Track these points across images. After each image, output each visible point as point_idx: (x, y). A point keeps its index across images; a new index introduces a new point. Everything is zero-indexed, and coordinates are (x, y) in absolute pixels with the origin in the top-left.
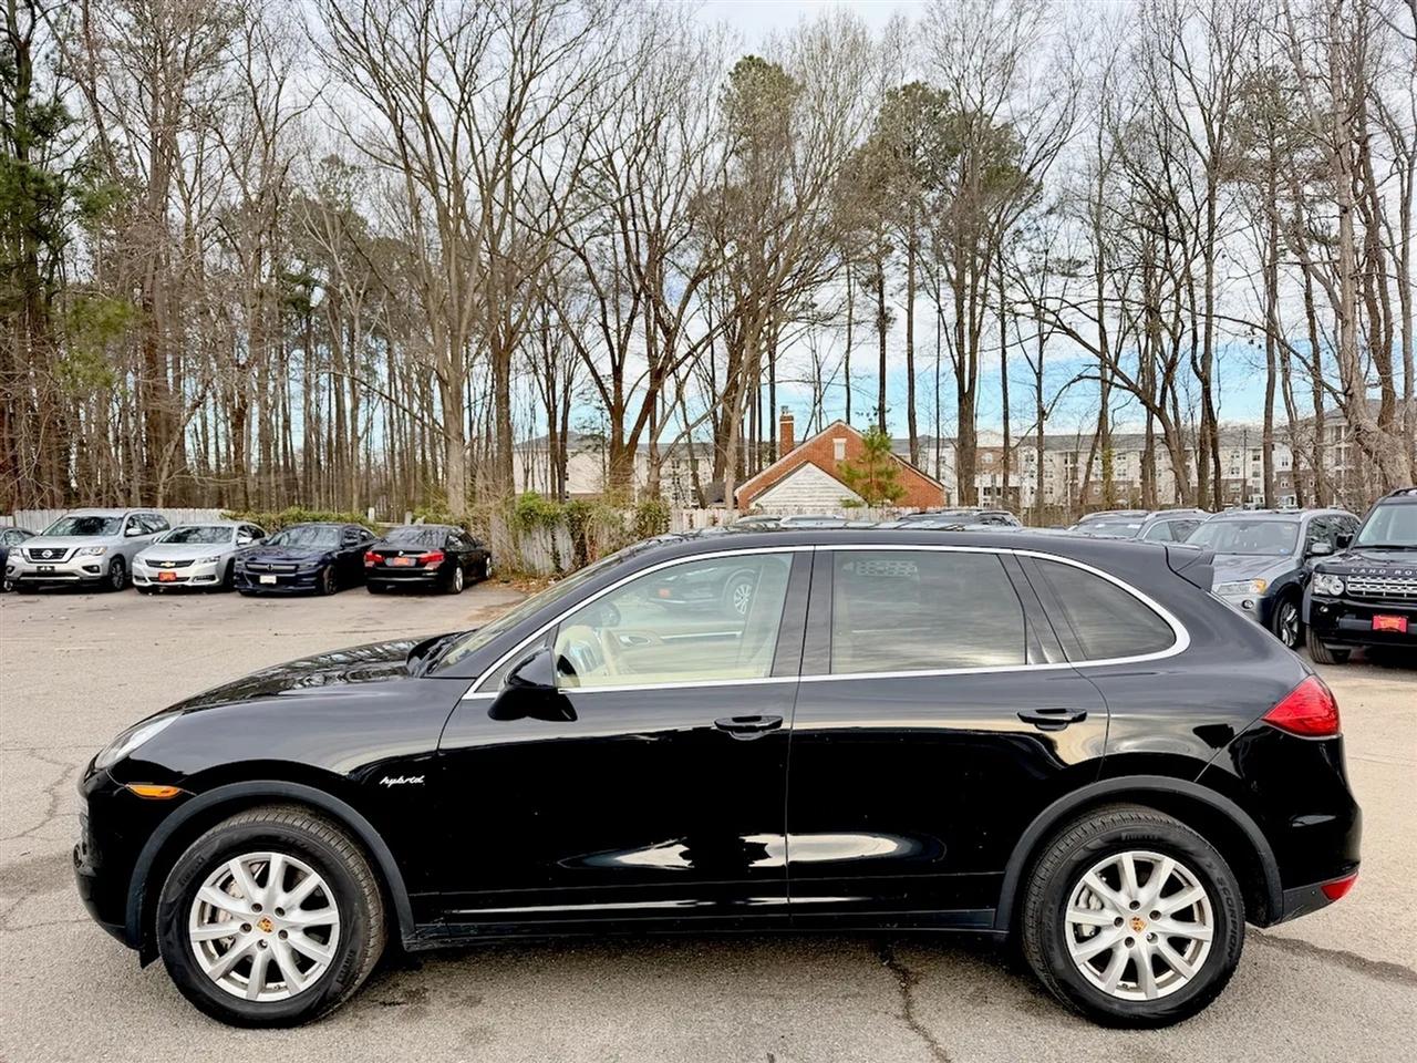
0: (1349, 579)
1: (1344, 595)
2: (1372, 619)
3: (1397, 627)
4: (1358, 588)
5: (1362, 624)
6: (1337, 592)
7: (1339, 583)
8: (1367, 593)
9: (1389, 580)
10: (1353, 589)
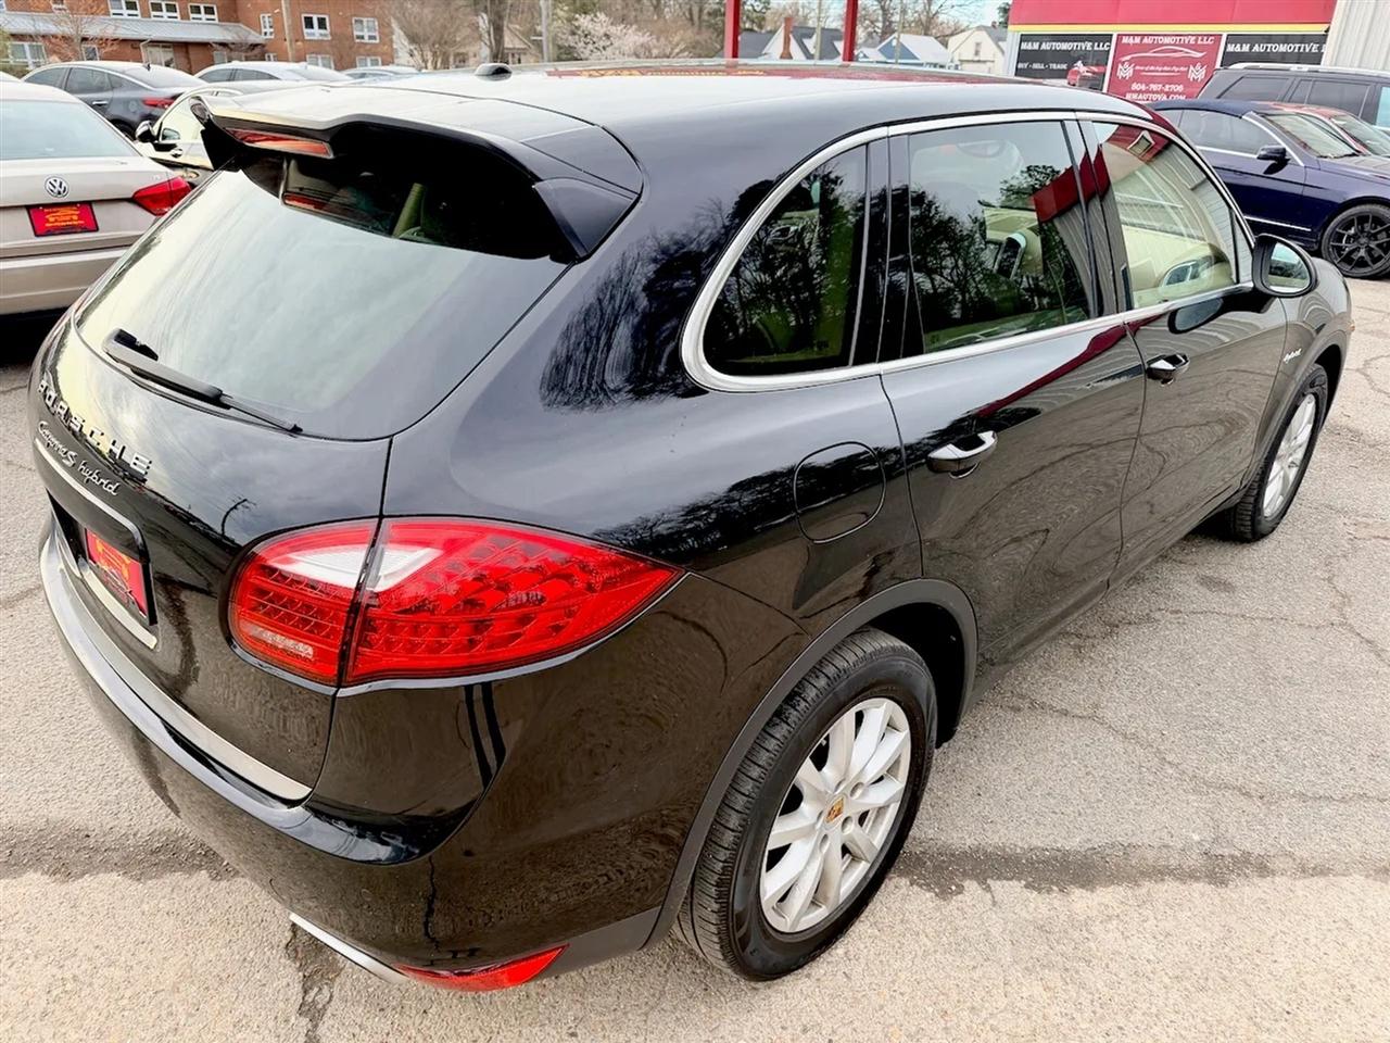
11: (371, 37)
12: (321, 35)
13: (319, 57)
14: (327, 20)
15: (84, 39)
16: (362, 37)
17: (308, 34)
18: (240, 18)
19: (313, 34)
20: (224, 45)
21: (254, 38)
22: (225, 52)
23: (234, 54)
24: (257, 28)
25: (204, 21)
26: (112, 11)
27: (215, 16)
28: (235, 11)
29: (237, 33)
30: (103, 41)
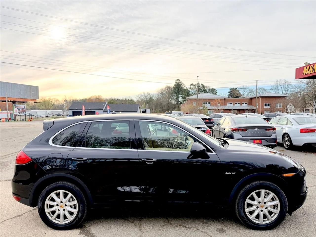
11: (280, 107)
12: (268, 107)
13: (267, 111)
14: (270, 104)
15: (218, 109)
16: (278, 107)
17: (265, 107)
18: (252, 105)
19: (266, 107)
20: (247, 110)
21: (254, 108)
22: (247, 111)
23: (249, 111)
24: (255, 106)
25: (245, 105)
26: (228, 105)
27: (247, 105)
28: (251, 103)
29: (250, 107)
30: (221, 110)
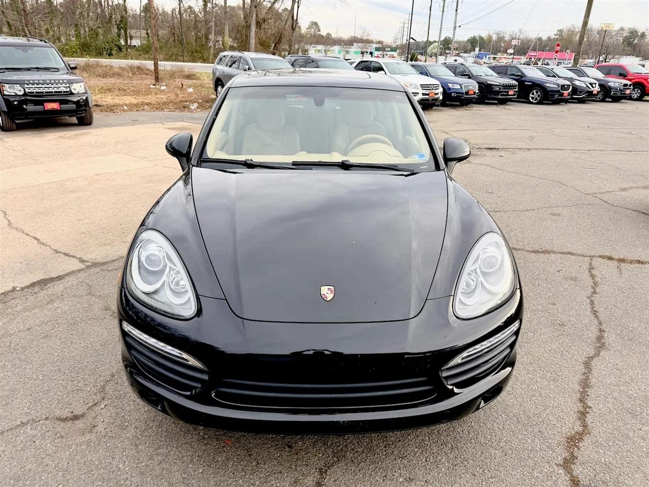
0: (26, 86)
1: (25, 94)
2: (43, 105)
3: (56, 107)
4: (31, 90)
5: (39, 108)
6: (22, 93)
7: (20, 88)
8: (36, 92)
9: (45, 86)
10: (30, 91)
